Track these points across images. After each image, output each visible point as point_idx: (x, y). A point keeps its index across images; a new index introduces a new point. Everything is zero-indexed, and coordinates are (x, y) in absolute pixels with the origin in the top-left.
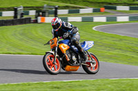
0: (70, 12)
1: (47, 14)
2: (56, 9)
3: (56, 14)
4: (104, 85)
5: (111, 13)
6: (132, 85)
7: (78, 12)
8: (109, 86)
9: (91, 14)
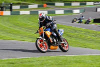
0: (21, 7)
1: (4, 9)
2: (11, 5)
3: (11, 9)
4: (46, 61)
5: (51, 8)
6: (66, 61)
7: (27, 7)
8: (50, 61)
9: (36, 9)
